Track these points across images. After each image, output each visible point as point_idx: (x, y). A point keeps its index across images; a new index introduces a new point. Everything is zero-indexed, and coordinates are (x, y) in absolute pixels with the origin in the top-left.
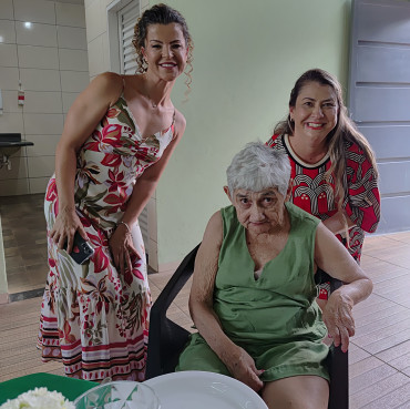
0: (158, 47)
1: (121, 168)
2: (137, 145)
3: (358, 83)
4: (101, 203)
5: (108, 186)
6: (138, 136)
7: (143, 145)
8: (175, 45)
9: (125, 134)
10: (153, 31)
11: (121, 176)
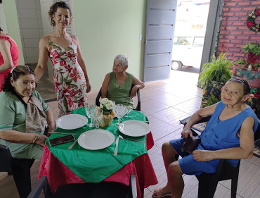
0: (60, 16)
1: (67, 64)
2: (65, 53)
3: (150, 25)
4: (69, 78)
5: (68, 72)
6: (63, 50)
7: (67, 52)
8: (66, 17)
9: (59, 52)
10: (59, 10)
11: (69, 66)
